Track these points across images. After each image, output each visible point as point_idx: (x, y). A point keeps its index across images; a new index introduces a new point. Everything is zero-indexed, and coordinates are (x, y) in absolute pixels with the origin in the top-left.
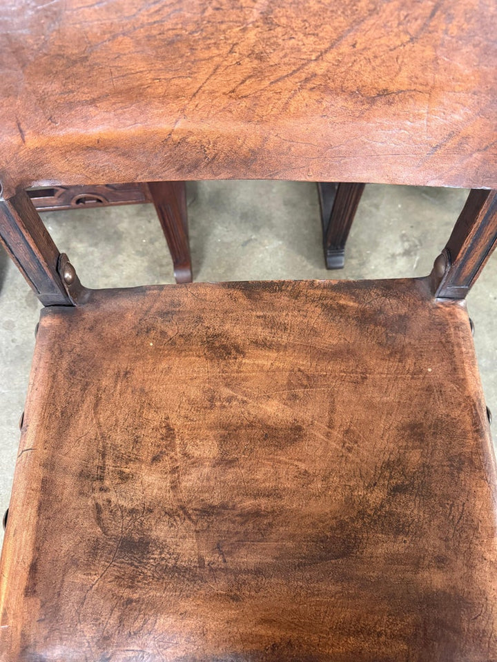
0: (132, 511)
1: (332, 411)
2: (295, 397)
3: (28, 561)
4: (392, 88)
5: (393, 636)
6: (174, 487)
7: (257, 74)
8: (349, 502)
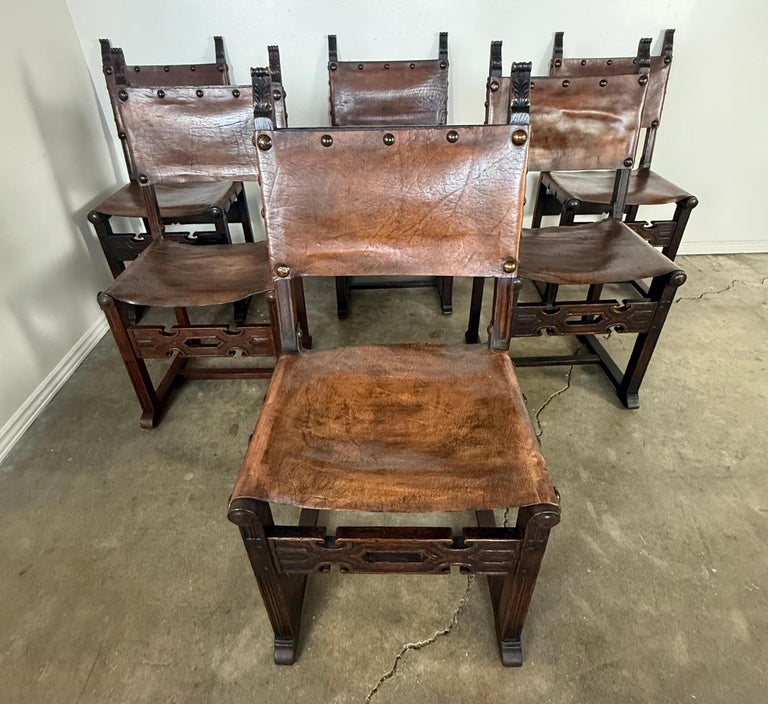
0: (323, 438)
1: (438, 397)
2: (418, 392)
3: (264, 448)
4: (448, 234)
5: (475, 488)
6: (347, 431)
7: (398, 229)
8: (449, 436)
